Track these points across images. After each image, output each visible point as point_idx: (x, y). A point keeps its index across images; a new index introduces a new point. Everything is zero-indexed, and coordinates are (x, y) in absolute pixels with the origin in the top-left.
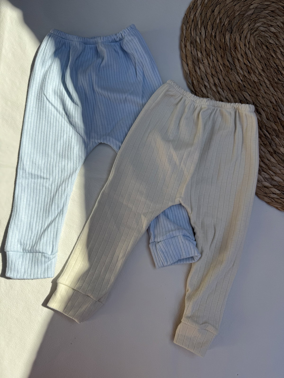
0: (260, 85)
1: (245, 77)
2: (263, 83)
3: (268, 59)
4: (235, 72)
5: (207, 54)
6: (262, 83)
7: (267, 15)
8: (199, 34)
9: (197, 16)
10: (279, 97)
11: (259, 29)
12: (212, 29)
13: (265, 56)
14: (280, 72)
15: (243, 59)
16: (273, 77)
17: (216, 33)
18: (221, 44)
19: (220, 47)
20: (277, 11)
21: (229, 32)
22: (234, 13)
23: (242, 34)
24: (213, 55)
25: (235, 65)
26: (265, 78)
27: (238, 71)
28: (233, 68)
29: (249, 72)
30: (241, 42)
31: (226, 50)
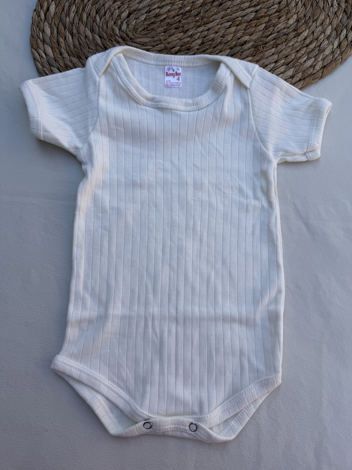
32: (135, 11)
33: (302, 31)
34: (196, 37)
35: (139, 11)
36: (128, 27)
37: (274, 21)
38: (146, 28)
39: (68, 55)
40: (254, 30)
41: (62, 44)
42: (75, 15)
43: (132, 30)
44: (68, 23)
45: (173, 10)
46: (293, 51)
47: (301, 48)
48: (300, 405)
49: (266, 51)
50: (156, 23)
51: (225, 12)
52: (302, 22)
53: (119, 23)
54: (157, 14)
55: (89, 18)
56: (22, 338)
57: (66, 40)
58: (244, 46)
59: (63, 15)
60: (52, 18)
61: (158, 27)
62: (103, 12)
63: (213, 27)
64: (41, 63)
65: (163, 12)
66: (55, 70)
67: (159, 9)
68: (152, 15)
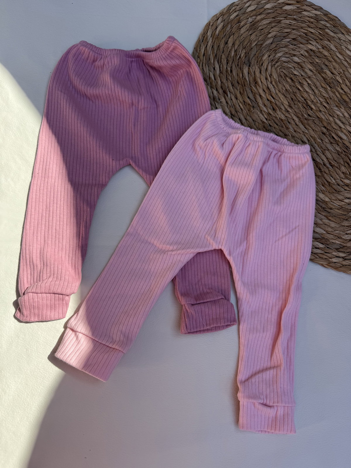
0: (288, 123)
1: (270, 115)
2: (292, 120)
3: (294, 92)
4: (257, 110)
5: (223, 91)
6: (290, 121)
7: (288, 43)
8: (213, 70)
9: (208, 49)
10: (311, 135)
11: (280, 60)
12: (227, 63)
13: (290, 89)
14: (310, 107)
15: (265, 94)
16: (302, 114)
17: (231, 67)
18: (238, 79)
19: (238, 83)
20: (299, 38)
21: (246, 65)
22: (251, 43)
23: (262, 67)
24: (231, 93)
25: (257, 102)
26: (293, 115)
27: (261, 109)
28: (256, 106)
29: (274, 109)
30: (261, 76)
31: (245, 86)
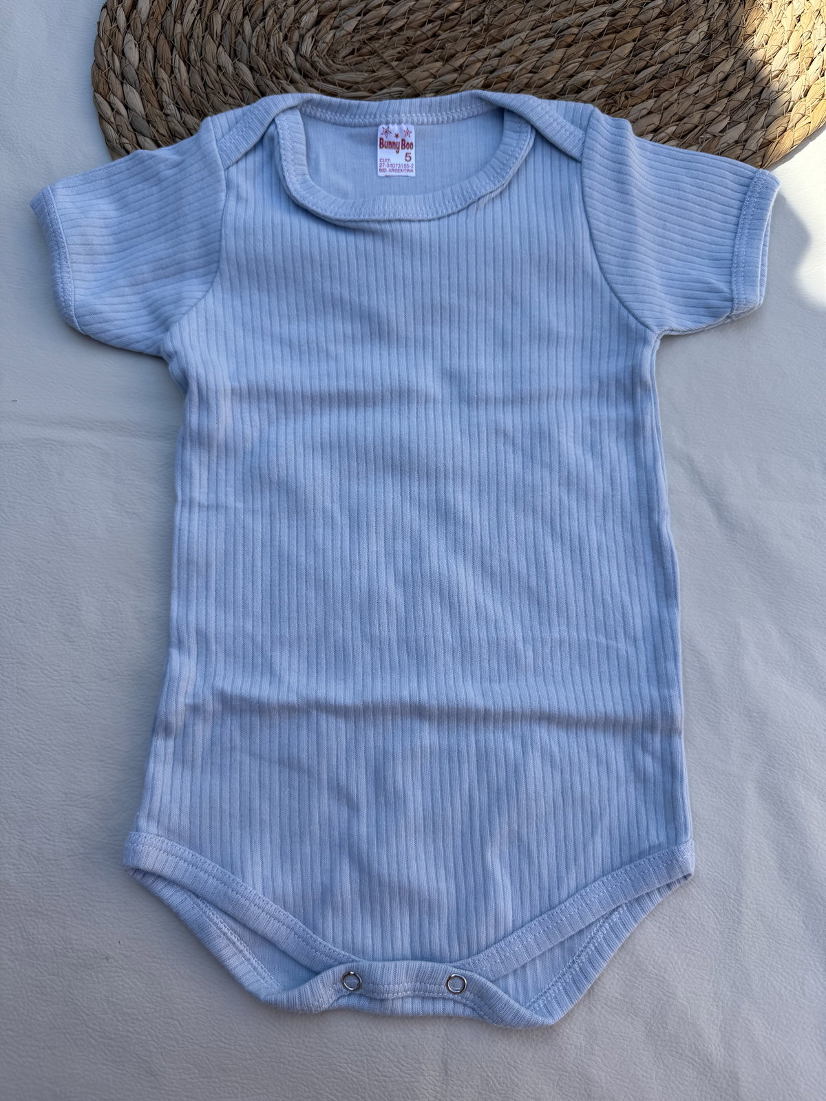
32: (334, 10)
33: (720, 60)
34: (472, 70)
35: (341, 10)
36: (315, 46)
37: (653, 37)
38: (358, 50)
39: (179, 109)
40: (608, 58)
41: (164, 84)
42: (195, 19)
43: (325, 53)
44: (178, 36)
45: (420, 9)
46: (697, 107)
47: (715, 99)
48: (690, 920)
49: (633, 106)
50: (379, 39)
51: (541, 14)
52: (719, 38)
53: (296, 37)
54: (383, 18)
55: (228, 26)
56: (56, 749)
57: (173, 76)
58: (582, 93)
59: (169, 18)
60: (143, 25)
61: (386, 47)
62: (259, 12)
63: (511, 49)
64: (115, 127)
65: (398, 14)
66: (149, 143)
67: (388, 7)
68: (372, 19)
